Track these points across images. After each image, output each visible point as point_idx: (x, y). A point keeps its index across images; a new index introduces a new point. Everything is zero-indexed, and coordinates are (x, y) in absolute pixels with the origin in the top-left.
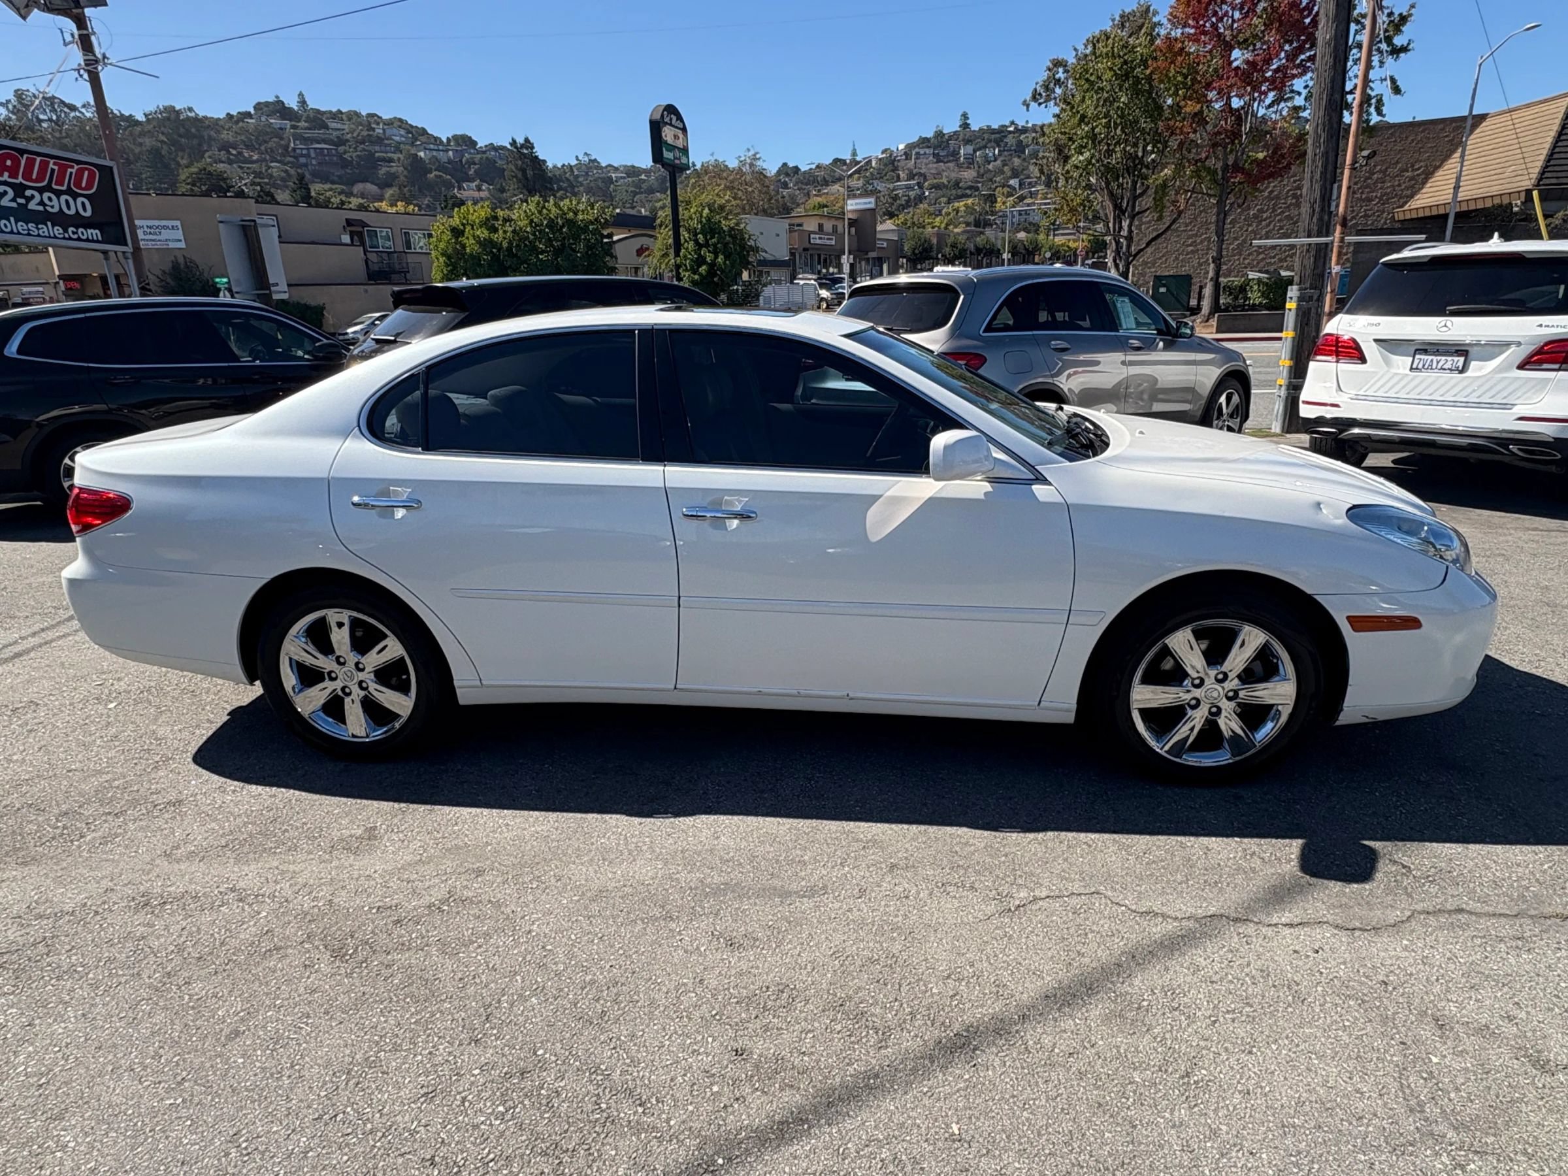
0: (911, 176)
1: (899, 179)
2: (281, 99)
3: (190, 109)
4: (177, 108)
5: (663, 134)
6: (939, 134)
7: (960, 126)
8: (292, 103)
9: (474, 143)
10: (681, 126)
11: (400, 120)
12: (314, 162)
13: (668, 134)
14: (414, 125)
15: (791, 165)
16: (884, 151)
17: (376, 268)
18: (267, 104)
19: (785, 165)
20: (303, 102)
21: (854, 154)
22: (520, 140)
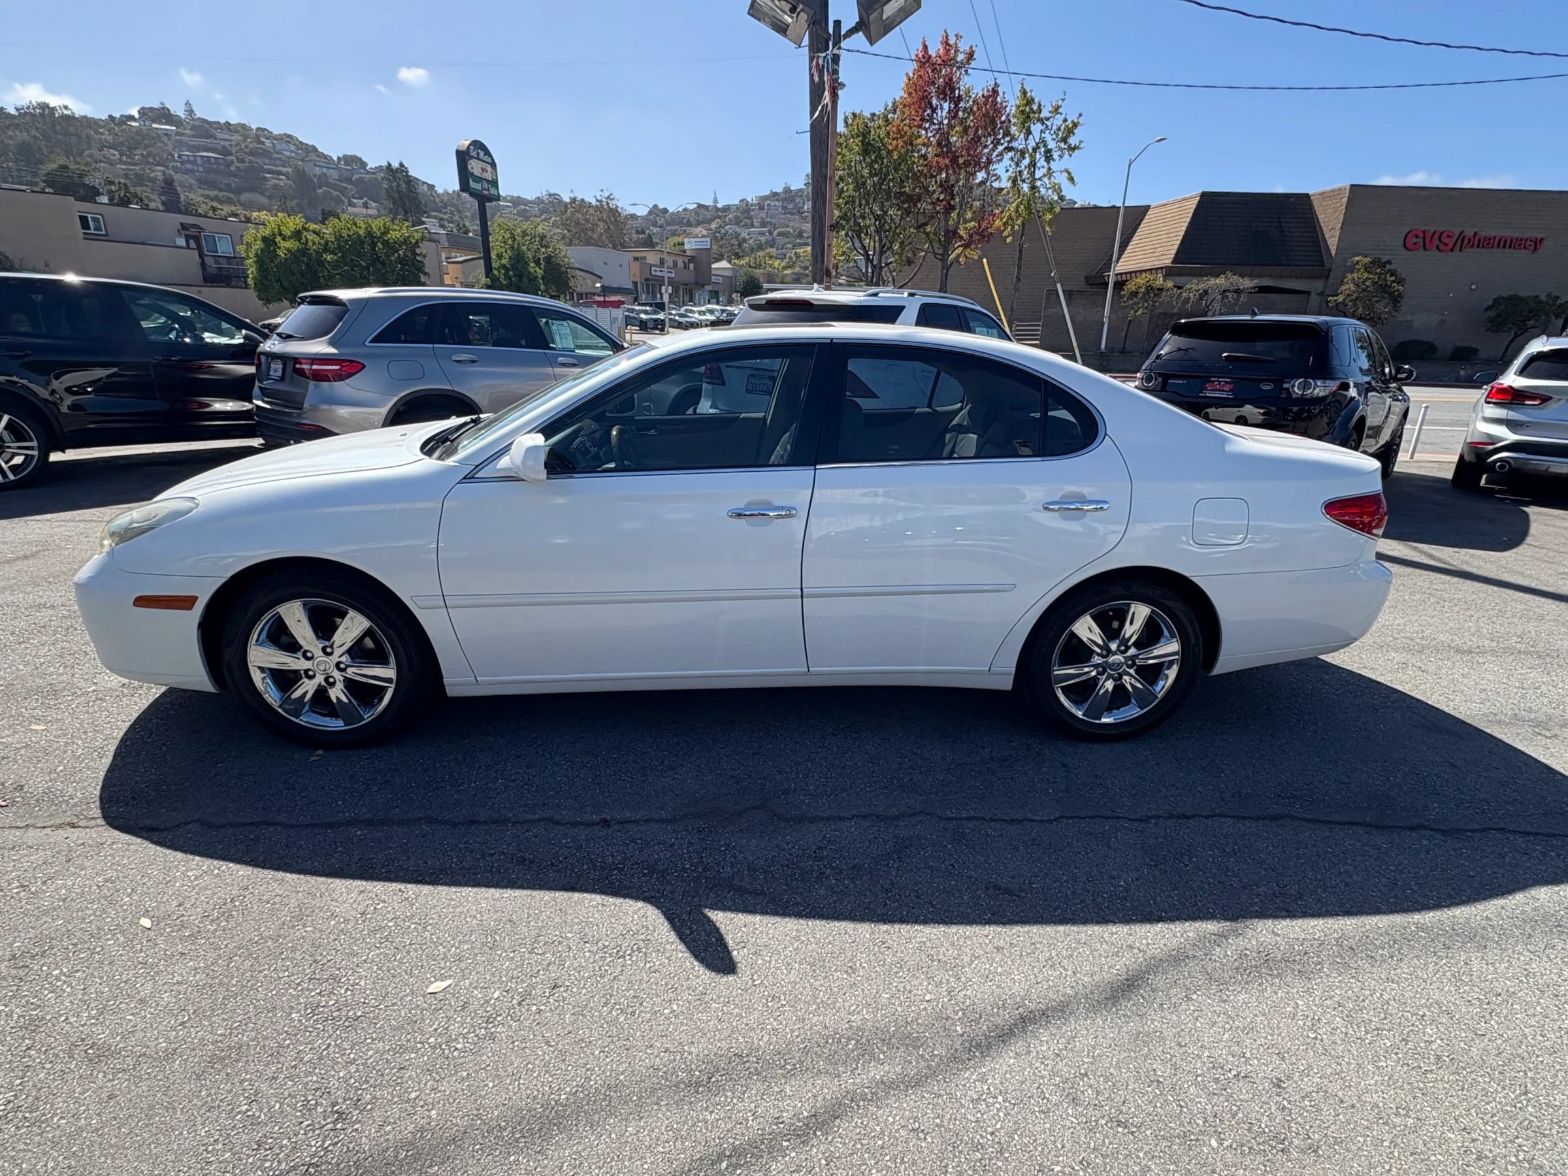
0: (763, 225)
1: (752, 226)
2: (167, 106)
3: (66, 107)
4: (52, 105)
5: (469, 167)
6: (787, 190)
7: (805, 185)
8: (179, 111)
9: (363, 164)
10: (490, 160)
11: (289, 136)
12: (201, 169)
13: (475, 167)
14: (305, 142)
15: (661, 207)
16: (742, 201)
17: (213, 271)
18: (151, 109)
19: (655, 206)
20: (190, 112)
21: (716, 201)
22: (395, 165)
